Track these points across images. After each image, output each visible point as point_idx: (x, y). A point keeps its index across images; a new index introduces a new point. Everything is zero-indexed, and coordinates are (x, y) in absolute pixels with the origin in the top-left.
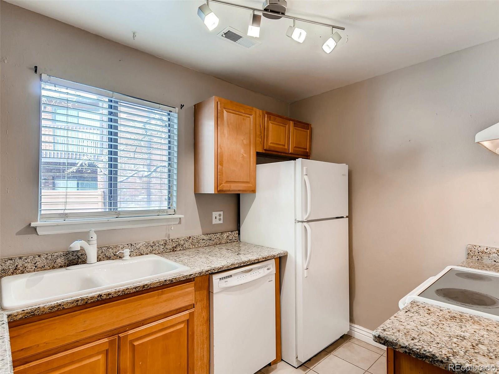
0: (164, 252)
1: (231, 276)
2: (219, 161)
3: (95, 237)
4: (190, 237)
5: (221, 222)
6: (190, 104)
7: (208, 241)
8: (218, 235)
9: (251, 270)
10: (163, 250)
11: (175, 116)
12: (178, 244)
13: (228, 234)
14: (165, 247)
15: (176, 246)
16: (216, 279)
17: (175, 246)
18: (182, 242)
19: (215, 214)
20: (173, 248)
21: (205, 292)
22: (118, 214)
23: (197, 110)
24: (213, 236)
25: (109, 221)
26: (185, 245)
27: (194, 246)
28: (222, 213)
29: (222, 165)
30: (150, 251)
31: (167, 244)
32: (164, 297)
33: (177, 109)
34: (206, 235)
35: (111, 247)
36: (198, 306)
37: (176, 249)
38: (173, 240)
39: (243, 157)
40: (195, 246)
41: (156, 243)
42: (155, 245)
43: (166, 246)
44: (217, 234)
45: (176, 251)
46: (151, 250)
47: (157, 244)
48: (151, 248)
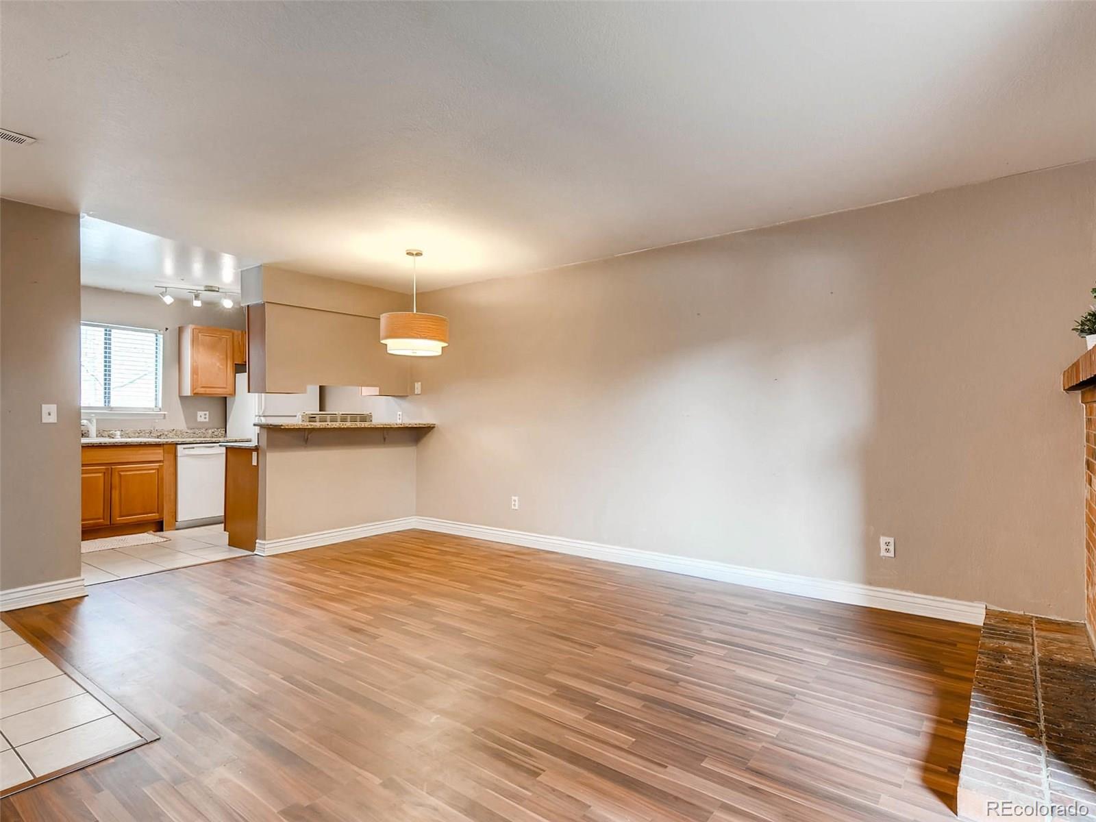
1: (193, 448)
2: (195, 371)
3: (95, 421)
4: (174, 430)
5: (207, 420)
6: (173, 326)
7: (192, 434)
8: (203, 431)
9: (213, 447)
11: (161, 337)
12: (162, 433)
13: (213, 430)
15: (160, 435)
16: (179, 447)
19: (200, 413)
20: (158, 436)
21: (172, 456)
22: (112, 409)
23: (180, 330)
24: (197, 431)
25: (104, 413)
26: (168, 435)
28: (207, 413)
29: (197, 374)
30: (137, 436)
32: (141, 452)
33: (162, 332)
34: (190, 430)
35: (106, 430)
36: (166, 463)
37: (160, 437)
38: (158, 430)
39: (219, 368)
40: (178, 437)
42: (141, 432)
43: (152, 435)
44: (201, 430)
48: (138, 434)
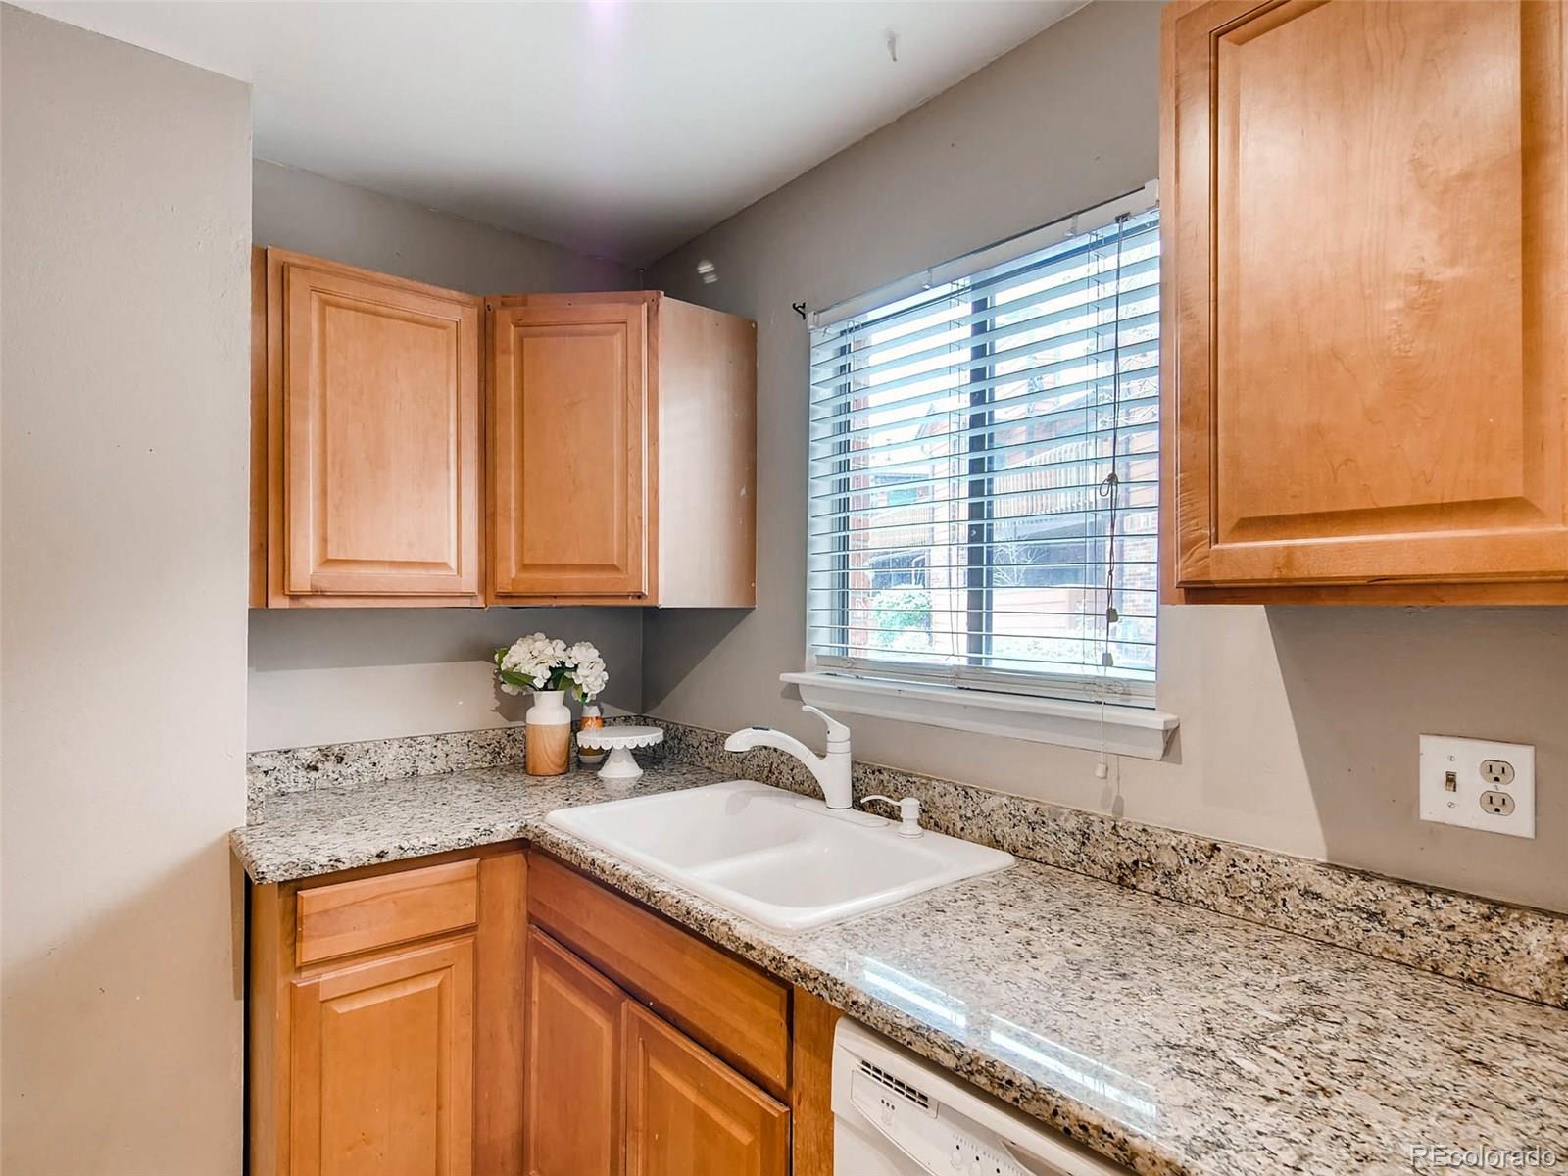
0: (1078, 869)
4: (1215, 847)
7: (1356, 919)
10: (1075, 858)
12: (1145, 857)
14: (1087, 849)
15: (1136, 863)
17: (1129, 862)
18: (1168, 860)
20: (1120, 866)
24: (1399, 905)
25: (902, 694)
26: (1182, 878)
27: (1240, 909)
30: (1024, 839)
31: (1093, 837)
34: (1337, 876)
35: (914, 779)
37: (1134, 880)
38: (1122, 832)
40: (1248, 909)
41: (1046, 815)
42: (1043, 823)
43: (1089, 849)
44: (1436, 899)
45: (1134, 887)
46: (1027, 840)
47: (1052, 825)
48: (1027, 831)
